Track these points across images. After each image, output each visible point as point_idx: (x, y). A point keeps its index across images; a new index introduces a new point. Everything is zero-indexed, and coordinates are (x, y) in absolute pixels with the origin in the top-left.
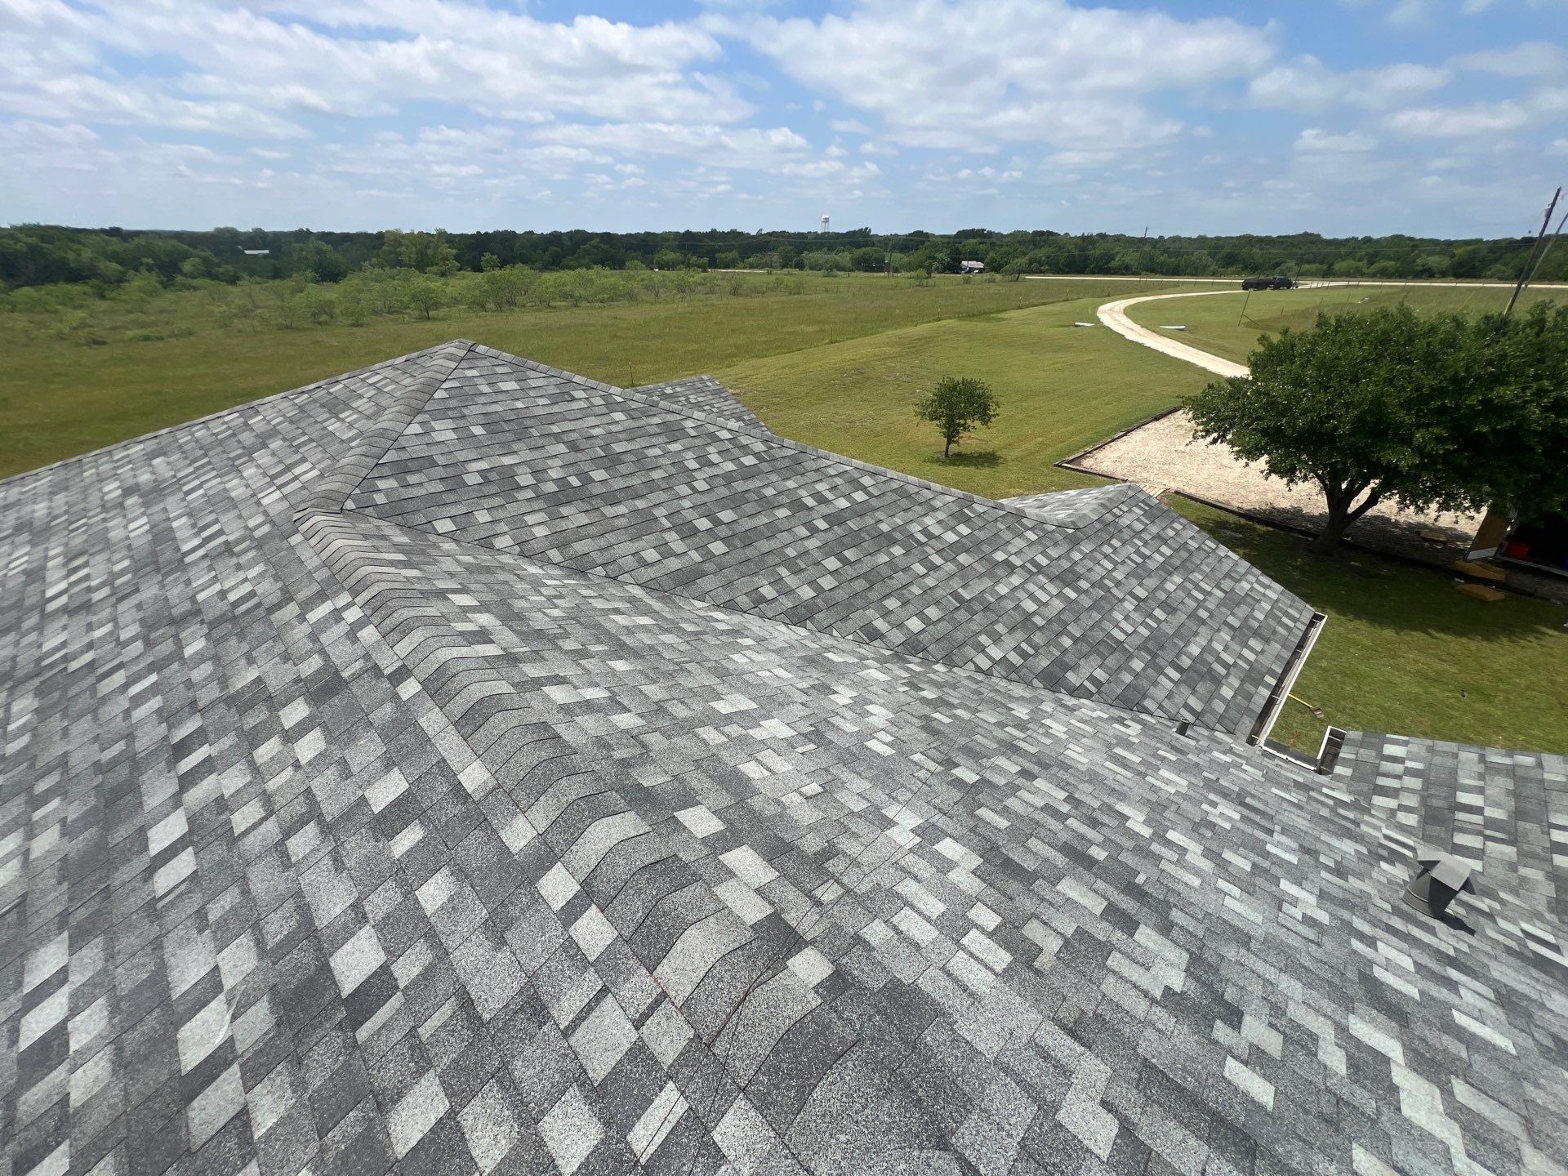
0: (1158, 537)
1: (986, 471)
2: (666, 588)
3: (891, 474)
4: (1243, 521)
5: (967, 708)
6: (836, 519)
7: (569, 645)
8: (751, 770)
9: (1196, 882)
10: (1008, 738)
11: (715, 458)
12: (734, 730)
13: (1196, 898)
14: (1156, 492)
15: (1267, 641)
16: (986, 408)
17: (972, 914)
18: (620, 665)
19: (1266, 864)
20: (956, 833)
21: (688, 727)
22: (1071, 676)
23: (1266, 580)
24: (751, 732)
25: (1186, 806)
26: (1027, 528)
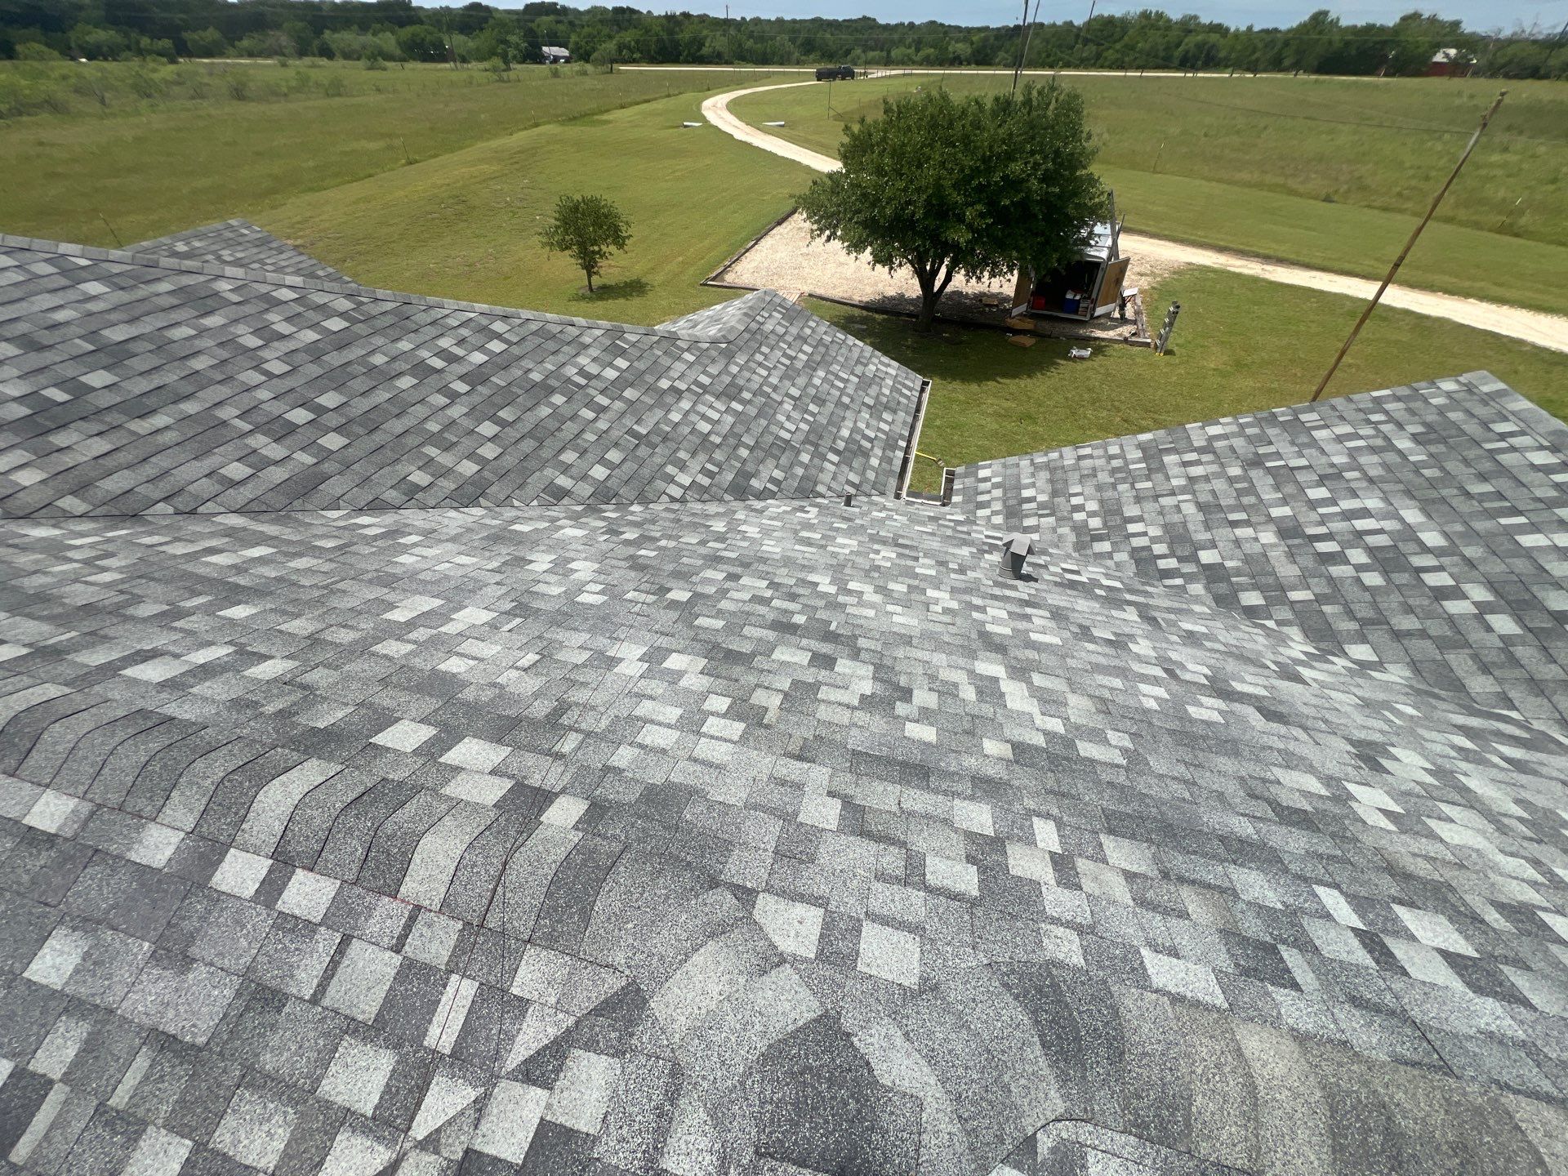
0: (798, 337)
1: (636, 302)
2: (278, 506)
3: (526, 314)
4: (865, 313)
5: (670, 537)
6: (476, 378)
7: (146, 610)
8: (454, 665)
9: (871, 613)
10: (711, 552)
11: (284, 328)
12: (421, 634)
13: (874, 624)
14: (793, 298)
15: (895, 412)
16: (617, 229)
17: (706, 706)
18: (239, 612)
19: (916, 582)
20: (680, 647)
21: (362, 649)
22: (754, 483)
23: (886, 360)
24: (443, 629)
25: (859, 560)
26: (683, 350)
